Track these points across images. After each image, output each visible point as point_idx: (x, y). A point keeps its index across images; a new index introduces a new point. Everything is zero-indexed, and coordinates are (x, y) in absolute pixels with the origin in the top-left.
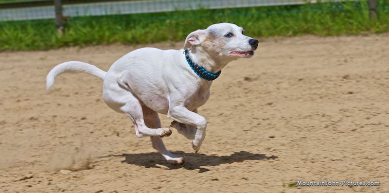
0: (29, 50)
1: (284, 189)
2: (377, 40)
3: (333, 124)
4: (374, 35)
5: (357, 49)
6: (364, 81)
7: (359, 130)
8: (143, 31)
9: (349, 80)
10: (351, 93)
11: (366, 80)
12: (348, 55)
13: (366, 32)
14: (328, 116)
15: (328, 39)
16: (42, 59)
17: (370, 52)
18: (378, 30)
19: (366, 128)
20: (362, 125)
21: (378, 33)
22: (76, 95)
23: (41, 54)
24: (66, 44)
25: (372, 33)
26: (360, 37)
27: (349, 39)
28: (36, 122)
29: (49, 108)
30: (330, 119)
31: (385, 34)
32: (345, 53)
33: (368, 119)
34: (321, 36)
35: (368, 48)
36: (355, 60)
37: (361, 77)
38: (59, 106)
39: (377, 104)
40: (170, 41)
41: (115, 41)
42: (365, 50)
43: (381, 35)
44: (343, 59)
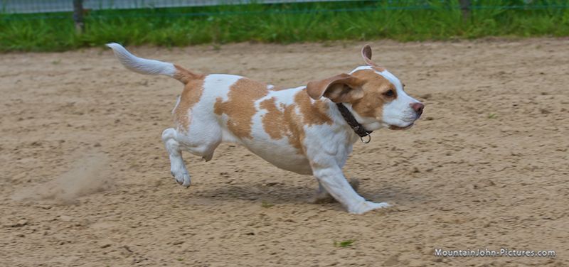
0: (40, 51)
1: (335, 248)
2: (469, 47)
3: (404, 161)
4: (466, 41)
5: (444, 59)
6: (448, 102)
7: (435, 170)
8: (181, 30)
9: (429, 102)
10: (431, 119)
11: (452, 102)
12: (432, 67)
13: (456, 37)
14: (399, 150)
15: (409, 45)
16: (55, 63)
17: (460, 63)
18: (471, 34)
19: (444, 168)
20: (440, 164)
21: (471, 38)
22: (91, 113)
23: (55, 57)
24: (86, 45)
25: (464, 39)
26: (448, 43)
27: (434, 45)
28: (38, 148)
29: (56, 129)
30: (402, 154)
31: (479, 40)
32: (429, 64)
33: (448, 155)
34: (400, 41)
35: (458, 58)
36: (439, 74)
37: (445, 97)
38: (69, 128)
39: (461, 135)
40: (213, 43)
41: (146, 42)
42: (454, 60)
43: (475, 41)
44: (425, 72)
